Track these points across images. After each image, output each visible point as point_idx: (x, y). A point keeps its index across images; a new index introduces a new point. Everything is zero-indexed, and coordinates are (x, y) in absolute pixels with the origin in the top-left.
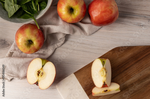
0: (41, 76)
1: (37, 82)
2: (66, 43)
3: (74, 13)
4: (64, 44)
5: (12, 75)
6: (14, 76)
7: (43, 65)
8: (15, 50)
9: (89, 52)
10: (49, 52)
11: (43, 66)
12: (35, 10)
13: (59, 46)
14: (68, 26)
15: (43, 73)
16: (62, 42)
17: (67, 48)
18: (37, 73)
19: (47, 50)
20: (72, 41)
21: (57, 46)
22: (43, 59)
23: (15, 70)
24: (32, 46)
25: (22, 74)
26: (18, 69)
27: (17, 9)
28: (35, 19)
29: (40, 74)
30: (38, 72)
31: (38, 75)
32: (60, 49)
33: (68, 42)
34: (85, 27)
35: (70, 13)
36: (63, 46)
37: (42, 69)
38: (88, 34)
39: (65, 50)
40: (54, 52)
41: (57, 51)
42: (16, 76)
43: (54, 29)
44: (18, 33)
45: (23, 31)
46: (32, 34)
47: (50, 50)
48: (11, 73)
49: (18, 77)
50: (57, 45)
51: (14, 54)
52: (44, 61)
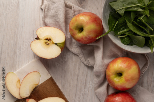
0: (46, 43)
1: (39, 38)
2: (85, 66)
3: (116, 77)
4: (83, 64)
5: (46, 10)
6: (46, 13)
7: (58, 44)
8: (74, 11)
9: (76, 92)
10: (75, 49)
11: (56, 44)
12: (119, 33)
13: (81, 59)
14: (102, 70)
15: (48, 44)
16: (85, 63)
17: (79, 69)
18: (49, 37)
19: (76, 46)
20: (87, 73)
21: (81, 58)
22: (65, 43)
23: (51, 13)
24: (77, 32)
25: (48, 21)
26: (53, 17)
27: (119, 12)
28: (108, 33)
29: (47, 41)
30: (50, 39)
31: (46, 39)
32: (79, 60)
33: (86, 69)
34: (103, 88)
35: (116, 73)
36: (82, 64)
37: (53, 43)
38: (96, 91)
39: (77, 66)
40: (75, 54)
41: (76, 57)
42: (45, 15)
43: (99, 55)
44: (91, 16)
45: (93, 21)
46: (90, 32)
47: (76, 50)
48: (48, 9)
49: (45, 17)
50: (83, 57)
51: (70, 10)
52: (62, 45)
